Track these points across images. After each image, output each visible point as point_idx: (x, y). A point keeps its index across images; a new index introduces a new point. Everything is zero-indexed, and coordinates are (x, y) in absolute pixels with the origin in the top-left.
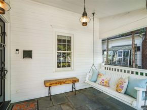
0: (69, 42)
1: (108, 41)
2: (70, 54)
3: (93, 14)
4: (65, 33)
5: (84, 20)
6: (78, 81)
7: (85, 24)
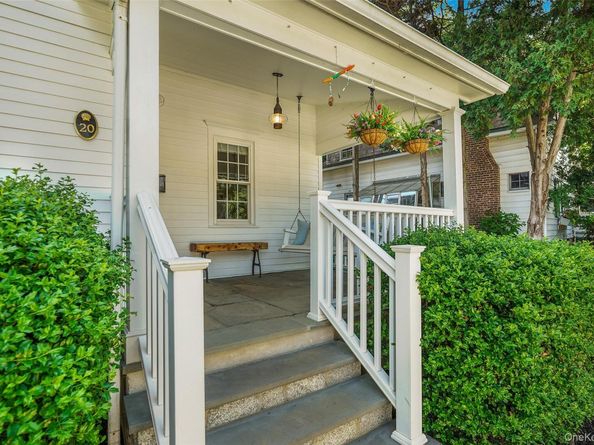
0: (244, 159)
1: (357, 165)
2: (245, 186)
3: (299, 98)
4: (234, 138)
5: (277, 119)
6: (266, 246)
7: (278, 126)
